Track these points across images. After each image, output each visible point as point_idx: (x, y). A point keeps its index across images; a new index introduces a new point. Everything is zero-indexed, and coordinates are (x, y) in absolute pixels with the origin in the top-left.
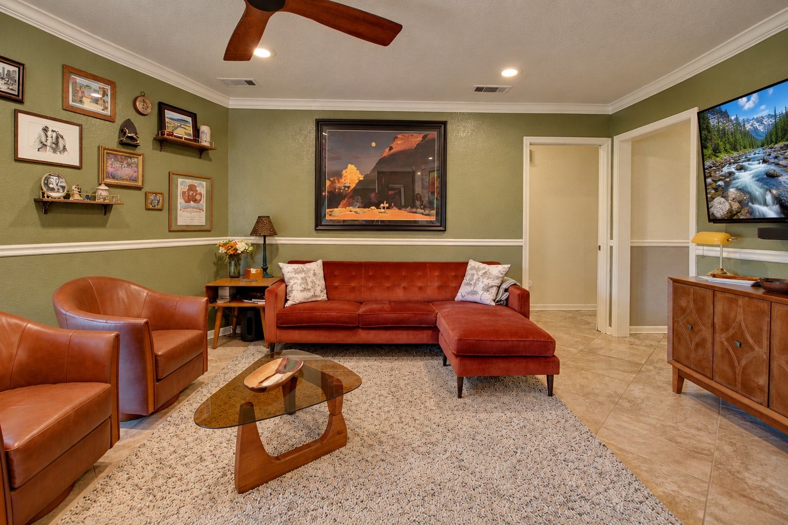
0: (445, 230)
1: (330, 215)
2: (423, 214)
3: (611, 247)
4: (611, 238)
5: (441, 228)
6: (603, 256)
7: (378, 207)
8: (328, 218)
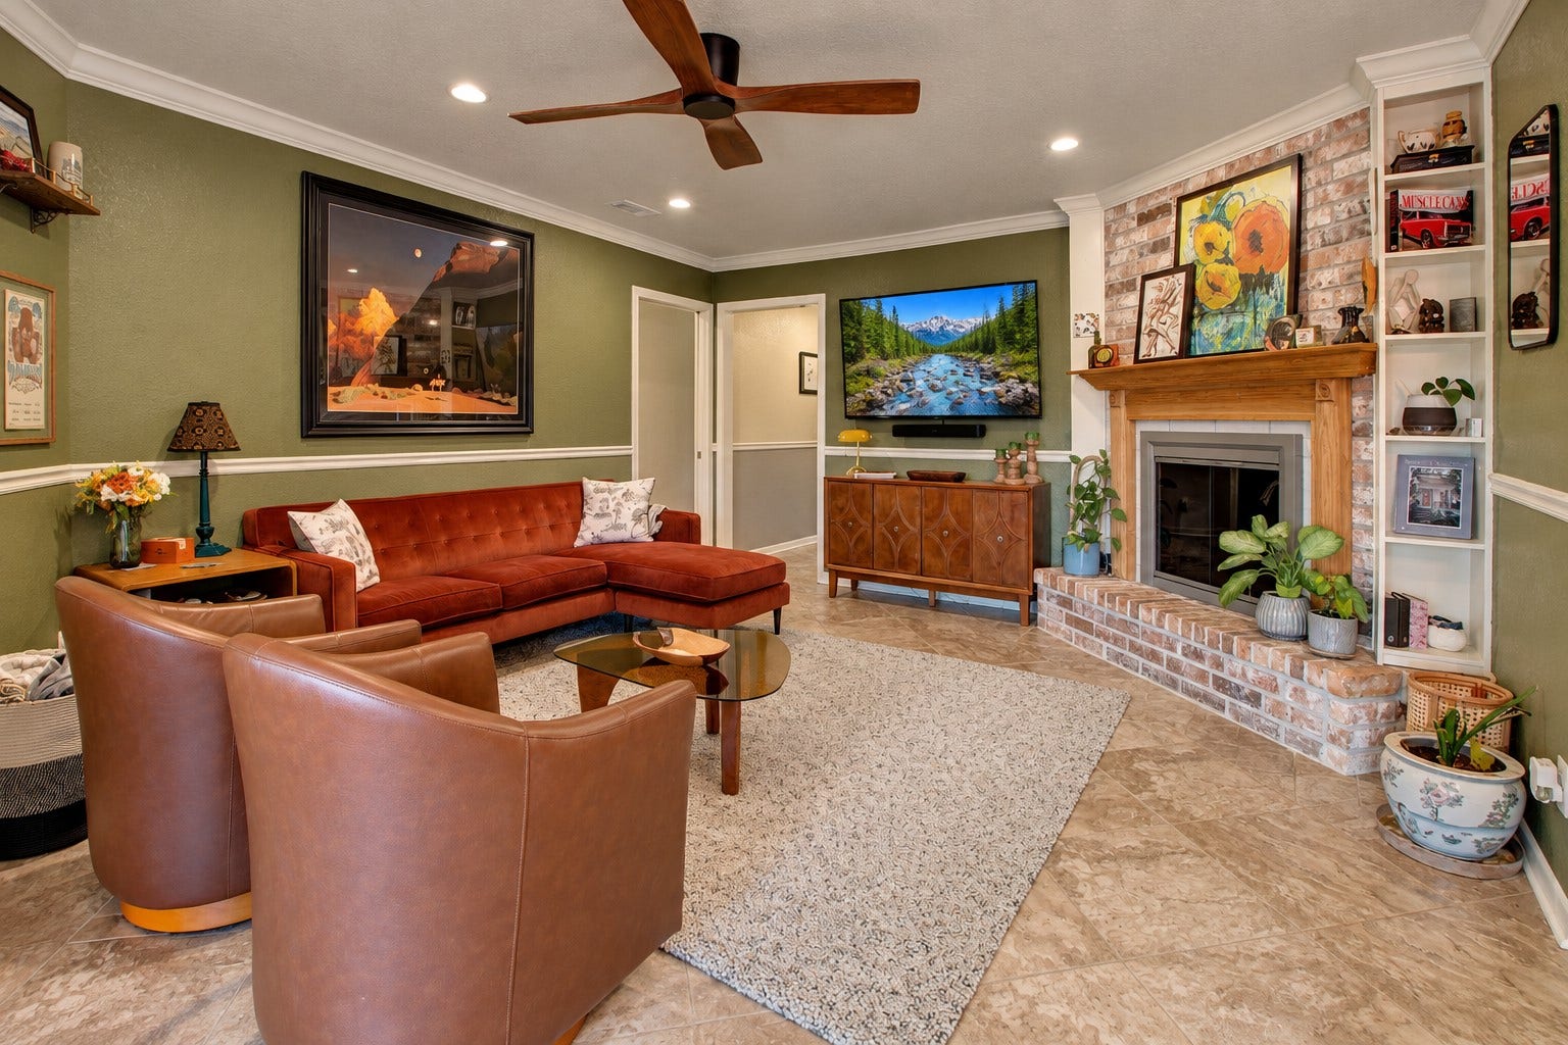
0: (532, 432)
1: (336, 401)
2: (499, 402)
3: (715, 453)
4: (715, 441)
5: (528, 429)
6: (702, 467)
7: (427, 387)
8: (332, 408)
